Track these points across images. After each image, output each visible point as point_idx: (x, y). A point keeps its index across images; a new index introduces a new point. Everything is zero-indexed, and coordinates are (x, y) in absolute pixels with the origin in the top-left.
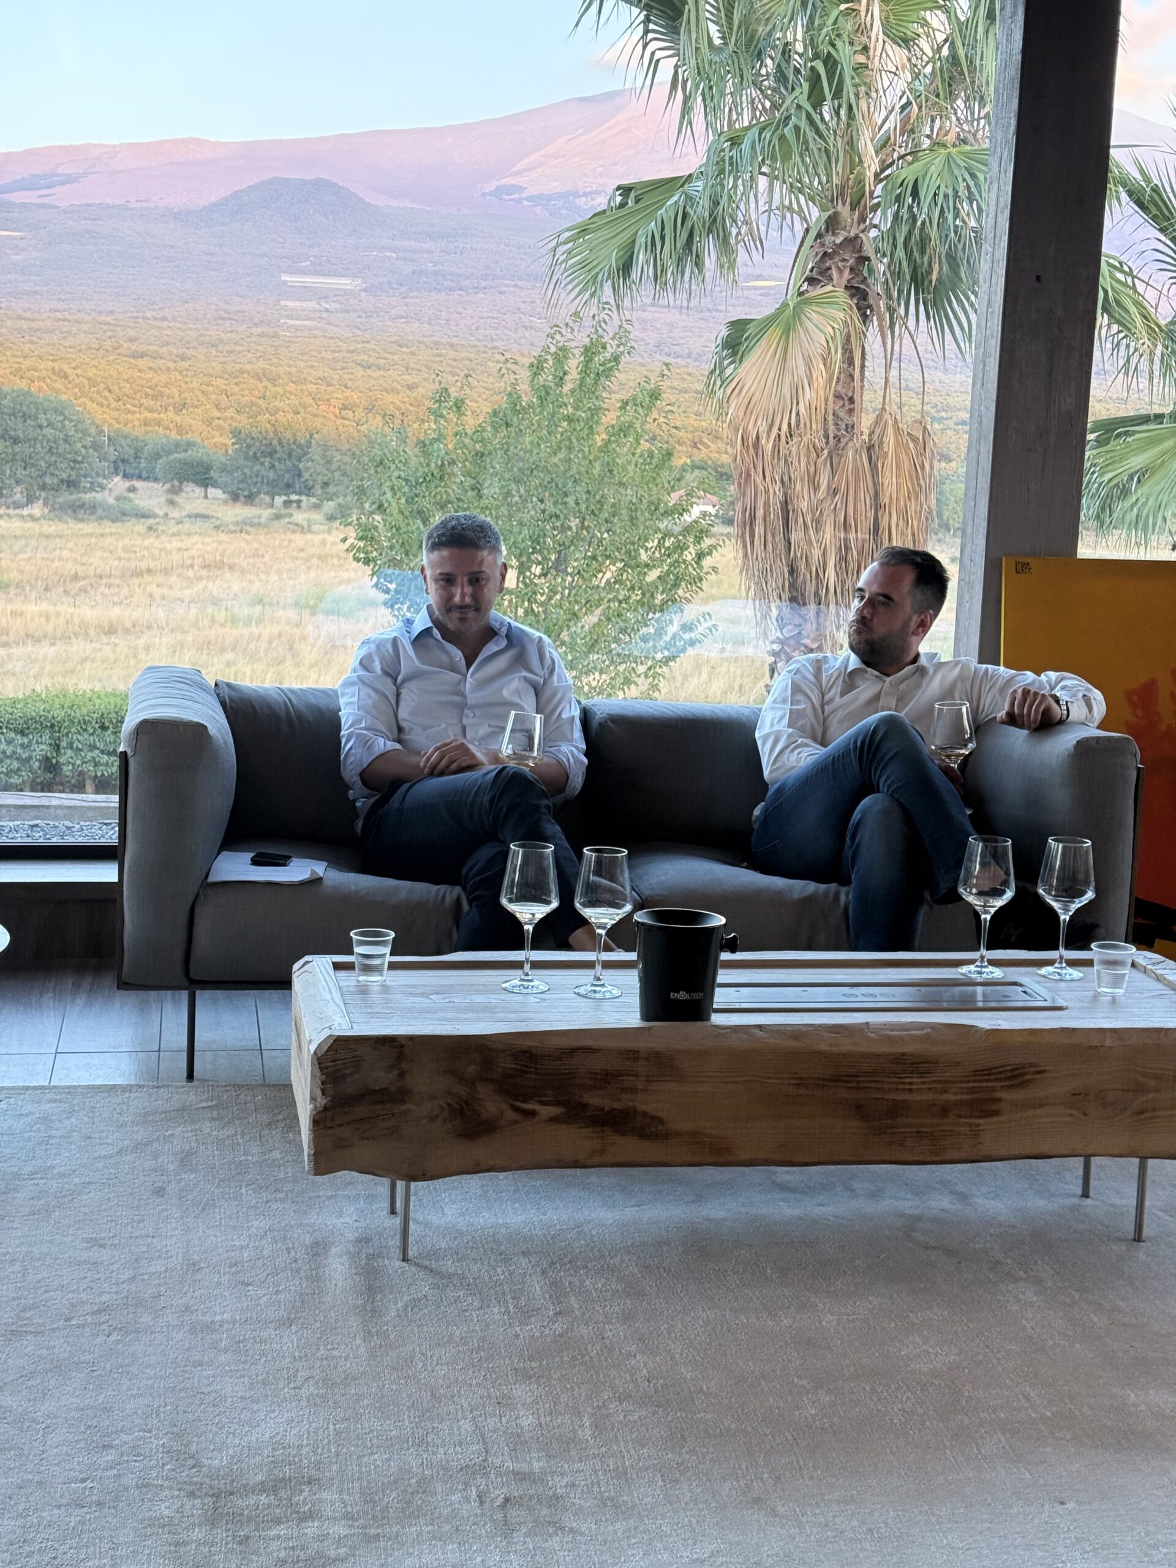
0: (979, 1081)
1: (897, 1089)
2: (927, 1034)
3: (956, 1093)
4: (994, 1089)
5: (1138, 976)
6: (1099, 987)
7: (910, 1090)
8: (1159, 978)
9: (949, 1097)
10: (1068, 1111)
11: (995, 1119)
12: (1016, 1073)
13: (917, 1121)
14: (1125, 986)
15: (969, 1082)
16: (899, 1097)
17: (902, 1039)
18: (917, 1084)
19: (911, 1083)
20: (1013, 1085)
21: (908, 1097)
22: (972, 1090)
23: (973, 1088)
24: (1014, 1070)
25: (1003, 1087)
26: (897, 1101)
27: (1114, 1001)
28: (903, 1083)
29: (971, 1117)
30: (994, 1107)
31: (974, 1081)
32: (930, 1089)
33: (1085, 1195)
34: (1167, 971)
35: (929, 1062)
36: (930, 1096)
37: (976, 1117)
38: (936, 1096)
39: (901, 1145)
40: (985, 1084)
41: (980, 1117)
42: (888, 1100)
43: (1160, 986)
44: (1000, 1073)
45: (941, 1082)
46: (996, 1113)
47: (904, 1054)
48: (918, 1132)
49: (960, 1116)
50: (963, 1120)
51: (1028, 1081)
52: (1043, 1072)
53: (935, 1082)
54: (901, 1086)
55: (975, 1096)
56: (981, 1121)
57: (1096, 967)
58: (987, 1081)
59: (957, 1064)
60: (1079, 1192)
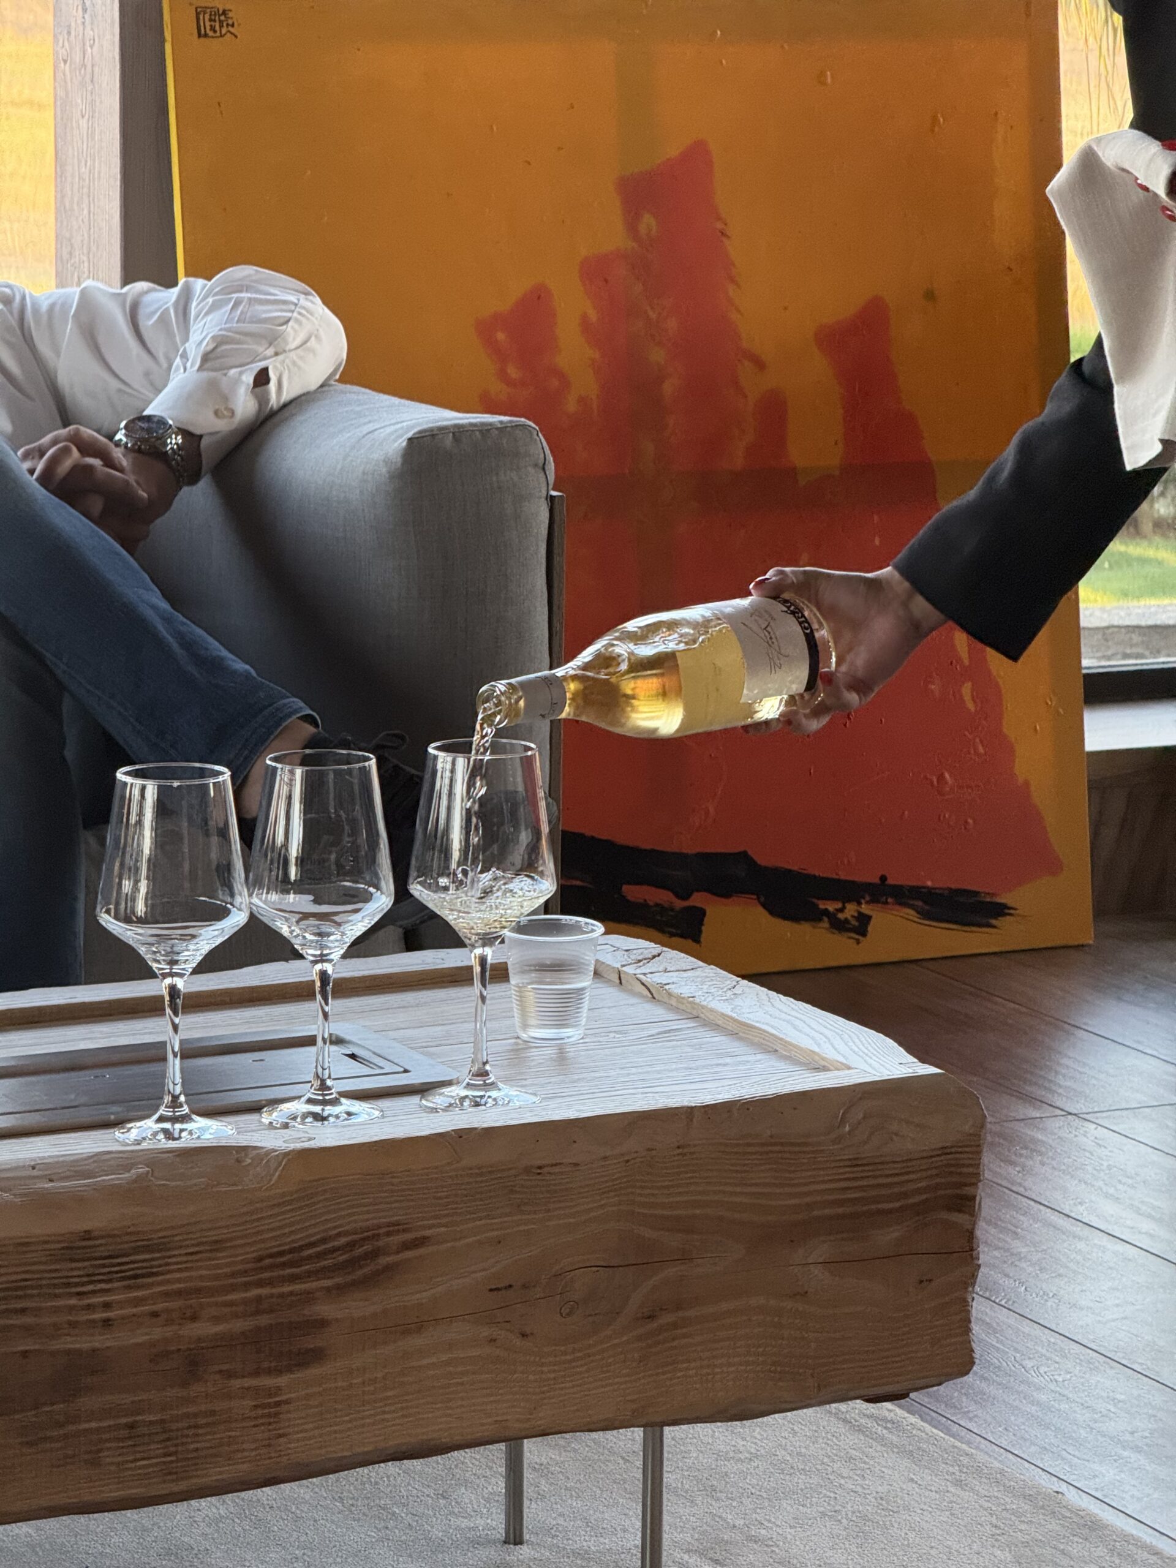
0: (271, 1282)
1: (73, 1325)
2: (139, 1178)
3: (216, 1320)
4: (308, 1297)
5: (610, 993)
6: (525, 1026)
7: (107, 1323)
8: (652, 994)
9: (204, 1329)
10: (485, 1332)
11: (314, 1371)
12: (359, 1251)
13: (127, 1399)
14: (583, 1022)
15: (247, 1286)
16: (83, 1343)
17: (78, 1199)
18: (121, 1304)
19: (107, 1306)
20: (354, 1284)
21: (100, 1341)
22: (257, 1307)
23: (259, 1299)
24: (351, 1245)
25: (328, 1289)
26: (79, 1353)
27: (562, 1057)
28: (89, 1307)
29: (256, 1373)
30: (310, 1342)
31: (260, 1284)
32: (155, 1315)
33: (514, 1536)
34: (673, 977)
35: (148, 1249)
36: (157, 1333)
37: (269, 1372)
38: (169, 1332)
39: (95, 1463)
40: (287, 1289)
41: (279, 1372)
42: (53, 1354)
43: (659, 1012)
44: (319, 1256)
45: (179, 1293)
46: (316, 1356)
47: (87, 1235)
48: (131, 1426)
49: (230, 1375)
50: (237, 1383)
51: (388, 1268)
52: (420, 1242)
53: (167, 1295)
54: (84, 1317)
55: (264, 1320)
56: (283, 1380)
57: (514, 980)
58: (293, 1279)
59: (217, 1245)
60: (500, 1532)
